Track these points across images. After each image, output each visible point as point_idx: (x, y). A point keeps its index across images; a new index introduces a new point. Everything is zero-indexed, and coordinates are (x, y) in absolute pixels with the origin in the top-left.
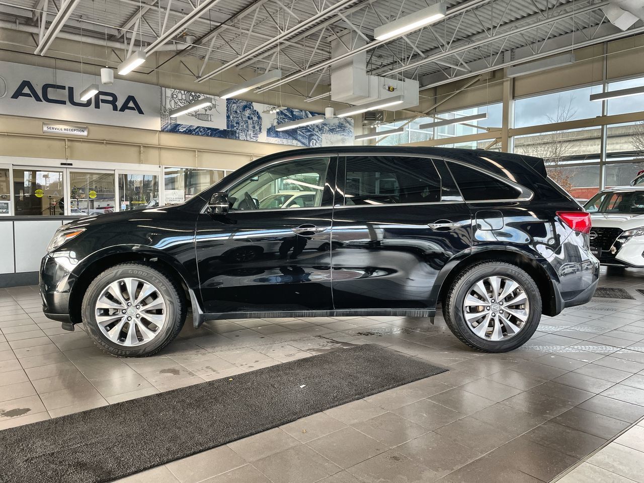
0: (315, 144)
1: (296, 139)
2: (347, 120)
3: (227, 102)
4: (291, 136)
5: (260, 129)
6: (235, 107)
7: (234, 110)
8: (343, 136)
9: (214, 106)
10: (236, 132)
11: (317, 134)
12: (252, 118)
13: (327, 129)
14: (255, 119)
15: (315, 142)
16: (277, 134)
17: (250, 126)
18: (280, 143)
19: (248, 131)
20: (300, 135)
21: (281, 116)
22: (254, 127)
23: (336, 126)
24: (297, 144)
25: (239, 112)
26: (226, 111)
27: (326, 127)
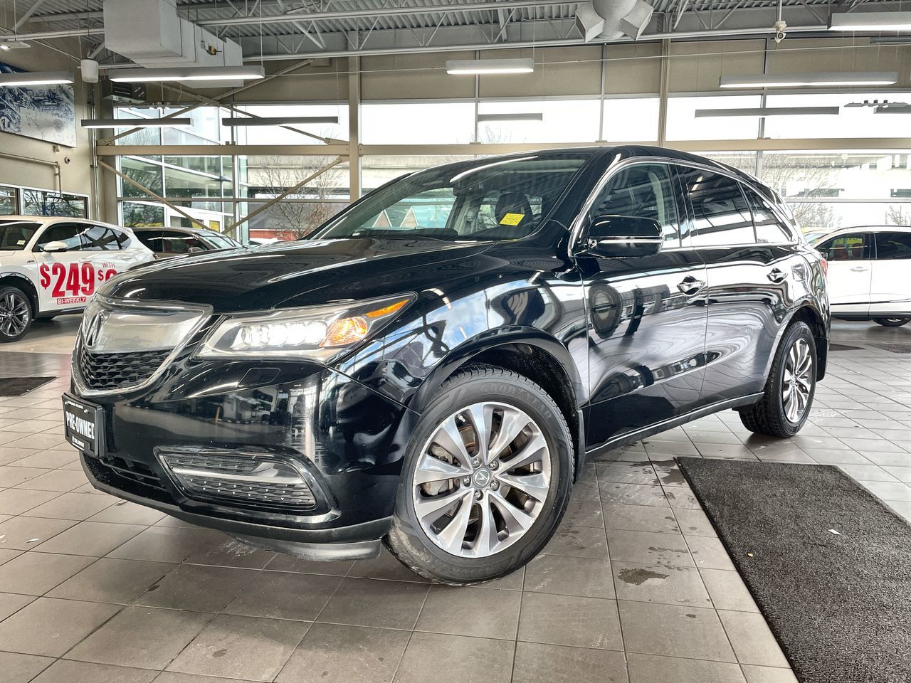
0: (9, 126)
2: (62, 88)
8: (57, 118)
11: (10, 105)
13: (29, 98)
23: (43, 96)
27: (25, 95)
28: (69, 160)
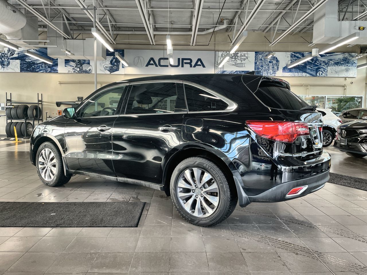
0: (322, 74)
1: (305, 72)
2: (351, 55)
3: (255, 55)
4: (301, 70)
5: (278, 68)
6: (261, 57)
7: (260, 58)
8: (347, 67)
9: (247, 58)
10: (260, 72)
11: (323, 67)
12: (272, 62)
13: (333, 63)
14: (275, 62)
15: (321, 72)
16: (290, 70)
17: (271, 67)
18: (293, 75)
19: (269, 70)
20: (309, 69)
21: (294, 58)
22: (273, 68)
24: (306, 75)
25: (263, 59)
26: (254, 60)
27: (331, 62)
28: (352, 83)
